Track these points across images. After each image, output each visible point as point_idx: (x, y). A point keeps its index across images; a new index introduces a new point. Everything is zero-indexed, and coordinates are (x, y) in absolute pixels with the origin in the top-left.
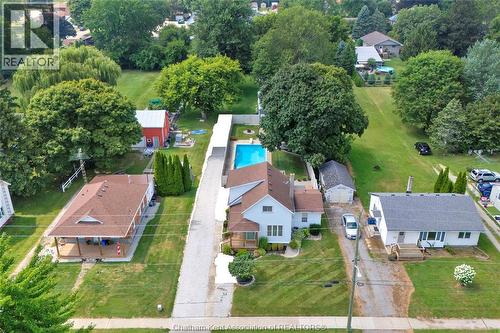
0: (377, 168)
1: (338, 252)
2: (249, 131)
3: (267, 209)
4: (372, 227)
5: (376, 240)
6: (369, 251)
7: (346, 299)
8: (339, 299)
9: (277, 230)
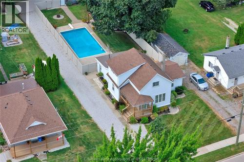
0: (186, 31)
1: (201, 102)
2: (59, 16)
3: (156, 84)
4: (212, 79)
5: (220, 87)
6: (219, 95)
7: (224, 128)
8: (220, 130)
9: (162, 97)
